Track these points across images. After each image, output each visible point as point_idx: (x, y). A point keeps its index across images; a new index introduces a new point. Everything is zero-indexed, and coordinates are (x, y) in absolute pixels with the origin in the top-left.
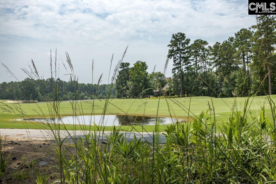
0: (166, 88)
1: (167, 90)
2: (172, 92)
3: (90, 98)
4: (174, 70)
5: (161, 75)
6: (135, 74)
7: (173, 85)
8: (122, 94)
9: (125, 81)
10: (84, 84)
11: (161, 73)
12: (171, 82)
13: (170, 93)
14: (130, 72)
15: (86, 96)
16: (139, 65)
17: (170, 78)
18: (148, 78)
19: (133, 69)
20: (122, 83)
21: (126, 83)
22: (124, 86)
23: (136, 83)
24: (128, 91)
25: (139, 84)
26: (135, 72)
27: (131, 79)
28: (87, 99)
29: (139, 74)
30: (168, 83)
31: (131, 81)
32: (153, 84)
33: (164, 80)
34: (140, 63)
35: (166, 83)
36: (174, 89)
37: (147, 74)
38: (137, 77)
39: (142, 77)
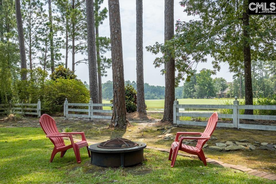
0: (227, 91)
1: (228, 93)
2: (232, 94)
3: (159, 98)
4: (234, 77)
5: (223, 80)
6: (201, 79)
7: (233, 89)
8: (189, 95)
9: (192, 85)
10: (154, 86)
11: (223, 78)
12: (232, 86)
13: (230, 95)
14: (197, 77)
15: (156, 96)
16: (205, 72)
17: (231, 83)
18: (212, 83)
19: (199, 75)
20: (190, 87)
21: (193, 86)
22: (192, 89)
23: (202, 87)
24: (195, 93)
25: (204, 88)
26: (201, 78)
27: (198, 84)
28: (157, 99)
29: (204, 79)
30: (229, 87)
31: (198, 85)
32: (217, 88)
33: (225, 85)
34: (205, 71)
35: (227, 87)
36: (234, 92)
37: (211, 79)
38: (203, 82)
39: (207, 81)
